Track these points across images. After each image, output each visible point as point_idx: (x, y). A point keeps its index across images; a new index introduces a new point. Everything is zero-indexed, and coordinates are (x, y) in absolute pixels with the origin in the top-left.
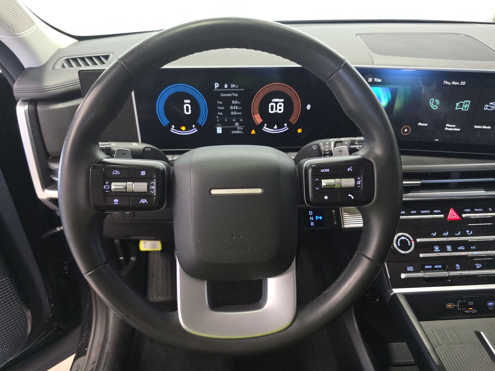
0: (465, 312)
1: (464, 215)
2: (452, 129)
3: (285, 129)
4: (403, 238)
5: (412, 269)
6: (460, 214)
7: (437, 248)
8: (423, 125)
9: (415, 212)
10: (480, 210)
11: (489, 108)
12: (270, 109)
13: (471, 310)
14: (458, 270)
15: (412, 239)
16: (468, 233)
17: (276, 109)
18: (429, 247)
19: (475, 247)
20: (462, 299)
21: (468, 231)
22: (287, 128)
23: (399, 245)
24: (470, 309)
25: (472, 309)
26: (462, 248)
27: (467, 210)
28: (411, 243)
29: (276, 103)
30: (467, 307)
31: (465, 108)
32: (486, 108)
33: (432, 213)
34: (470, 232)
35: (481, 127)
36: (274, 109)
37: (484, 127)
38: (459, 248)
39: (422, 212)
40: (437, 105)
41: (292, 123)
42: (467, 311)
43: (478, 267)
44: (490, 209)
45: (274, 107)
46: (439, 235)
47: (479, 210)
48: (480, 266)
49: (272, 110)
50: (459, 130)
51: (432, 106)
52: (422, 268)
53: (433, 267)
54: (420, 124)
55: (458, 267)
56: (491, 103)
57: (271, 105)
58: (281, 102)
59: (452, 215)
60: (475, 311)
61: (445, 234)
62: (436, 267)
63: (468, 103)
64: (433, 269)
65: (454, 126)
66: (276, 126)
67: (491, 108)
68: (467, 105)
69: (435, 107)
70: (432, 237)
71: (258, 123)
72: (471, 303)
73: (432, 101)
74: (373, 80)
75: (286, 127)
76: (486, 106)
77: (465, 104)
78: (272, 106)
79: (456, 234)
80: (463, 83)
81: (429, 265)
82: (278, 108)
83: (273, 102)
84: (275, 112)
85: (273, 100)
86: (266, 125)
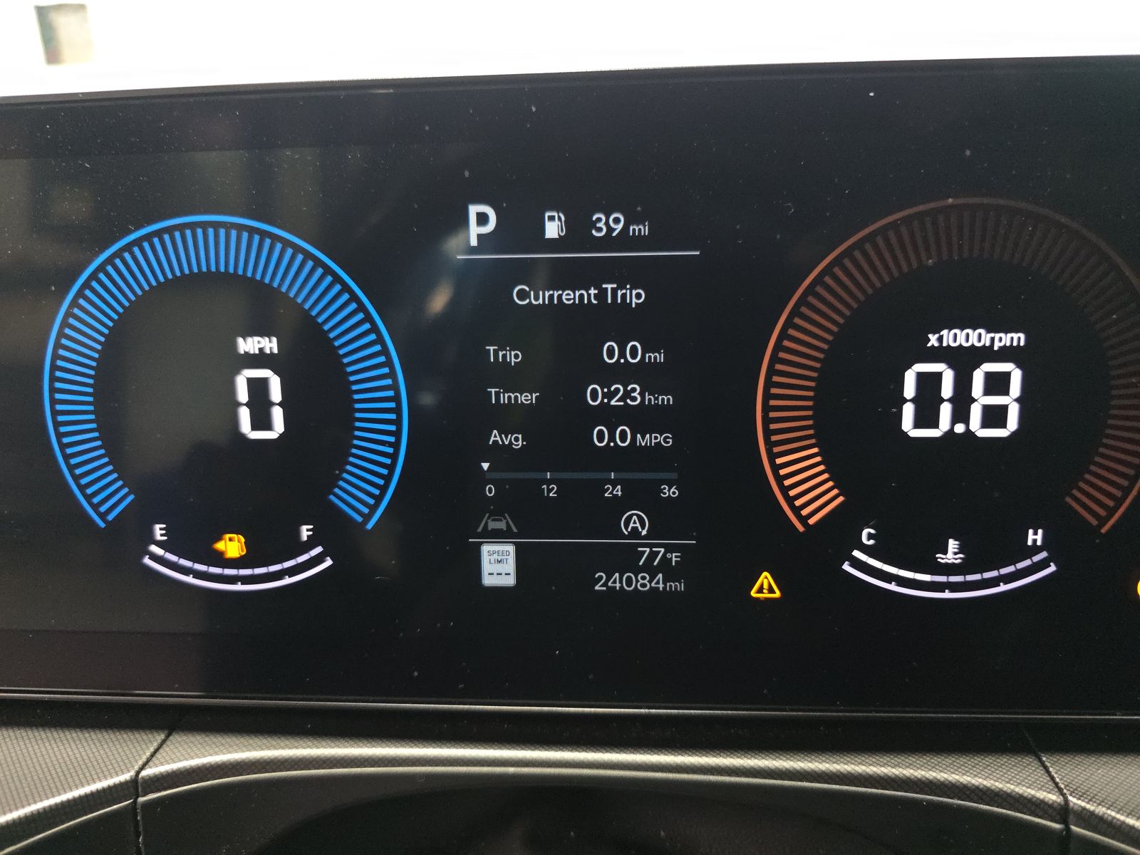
3: (1035, 568)
12: (908, 413)
17: (961, 414)
22: (1045, 564)
29: (964, 361)
36: (946, 411)
41: (1094, 522)
45: (947, 390)
49: (927, 417)
58: (1005, 354)
66: (953, 544)
71: (803, 520)
75: (1042, 555)
78: (929, 383)
82: (981, 399)
83: (941, 354)
84: (951, 432)
85: (940, 339)
86: (870, 536)
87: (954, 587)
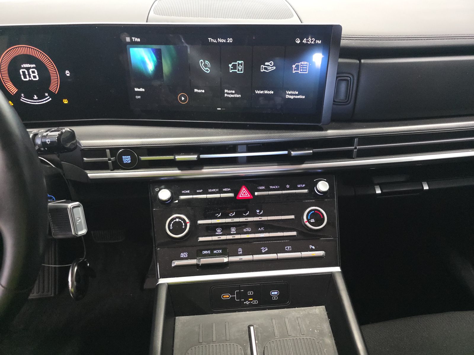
0: (245, 303)
1: (256, 194)
2: (232, 95)
3: (47, 99)
4: (177, 220)
5: (186, 255)
6: (252, 193)
7: (219, 231)
8: (200, 91)
9: (201, 191)
10: (276, 187)
11: (265, 69)
12: (22, 77)
13: (252, 301)
14: (240, 255)
15: (187, 220)
16: (258, 213)
17: (30, 77)
18: (211, 230)
19: (263, 229)
20: (240, 288)
21: (258, 211)
22: (49, 99)
23: (171, 228)
24: (249, 299)
25: (252, 299)
26: (248, 229)
27: (261, 188)
28: (186, 226)
29: (28, 69)
30: (247, 298)
31: (240, 70)
32: (262, 70)
33: (220, 192)
34: (260, 212)
35: (263, 91)
36: (27, 76)
37: (266, 92)
38: (245, 230)
39: (210, 191)
40: (209, 68)
41: (54, 92)
42: (247, 303)
43: (263, 251)
44: (288, 186)
45: (27, 73)
46: (225, 216)
47: (274, 187)
48: (267, 250)
49: (25, 77)
50: (240, 96)
51: (204, 69)
52: (198, 254)
53: (212, 252)
54: (196, 90)
55: (240, 251)
56: (266, 64)
57: (22, 71)
58: (33, 68)
59: (244, 193)
60: (256, 302)
61: (231, 215)
62: (215, 252)
63: (241, 64)
64: (212, 255)
65: (234, 92)
66: (35, 96)
67: (268, 69)
68: (241, 67)
69: (207, 70)
70: (216, 218)
71: (13, 93)
72: (250, 293)
73: (202, 62)
74: (131, 40)
75: (49, 97)
76: (262, 67)
77: (239, 65)
78: (24, 72)
79: (245, 215)
80: (230, 40)
81: (207, 250)
82: (32, 75)
83: (24, 68)
84: (29, 80)
85: (23, 66)
86: (23, 95)
87: (38, 102)
